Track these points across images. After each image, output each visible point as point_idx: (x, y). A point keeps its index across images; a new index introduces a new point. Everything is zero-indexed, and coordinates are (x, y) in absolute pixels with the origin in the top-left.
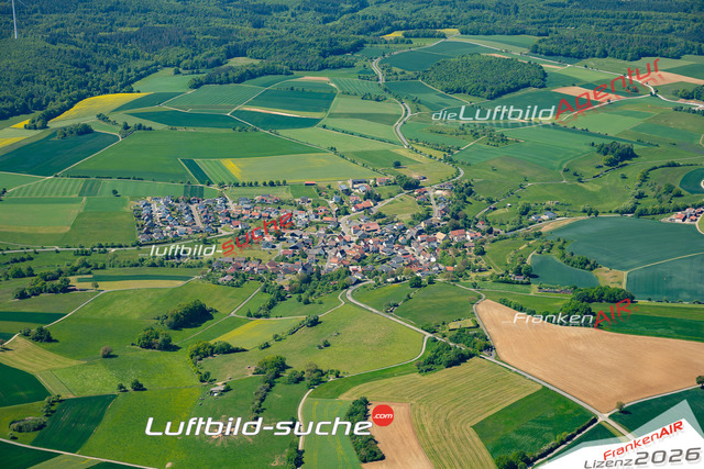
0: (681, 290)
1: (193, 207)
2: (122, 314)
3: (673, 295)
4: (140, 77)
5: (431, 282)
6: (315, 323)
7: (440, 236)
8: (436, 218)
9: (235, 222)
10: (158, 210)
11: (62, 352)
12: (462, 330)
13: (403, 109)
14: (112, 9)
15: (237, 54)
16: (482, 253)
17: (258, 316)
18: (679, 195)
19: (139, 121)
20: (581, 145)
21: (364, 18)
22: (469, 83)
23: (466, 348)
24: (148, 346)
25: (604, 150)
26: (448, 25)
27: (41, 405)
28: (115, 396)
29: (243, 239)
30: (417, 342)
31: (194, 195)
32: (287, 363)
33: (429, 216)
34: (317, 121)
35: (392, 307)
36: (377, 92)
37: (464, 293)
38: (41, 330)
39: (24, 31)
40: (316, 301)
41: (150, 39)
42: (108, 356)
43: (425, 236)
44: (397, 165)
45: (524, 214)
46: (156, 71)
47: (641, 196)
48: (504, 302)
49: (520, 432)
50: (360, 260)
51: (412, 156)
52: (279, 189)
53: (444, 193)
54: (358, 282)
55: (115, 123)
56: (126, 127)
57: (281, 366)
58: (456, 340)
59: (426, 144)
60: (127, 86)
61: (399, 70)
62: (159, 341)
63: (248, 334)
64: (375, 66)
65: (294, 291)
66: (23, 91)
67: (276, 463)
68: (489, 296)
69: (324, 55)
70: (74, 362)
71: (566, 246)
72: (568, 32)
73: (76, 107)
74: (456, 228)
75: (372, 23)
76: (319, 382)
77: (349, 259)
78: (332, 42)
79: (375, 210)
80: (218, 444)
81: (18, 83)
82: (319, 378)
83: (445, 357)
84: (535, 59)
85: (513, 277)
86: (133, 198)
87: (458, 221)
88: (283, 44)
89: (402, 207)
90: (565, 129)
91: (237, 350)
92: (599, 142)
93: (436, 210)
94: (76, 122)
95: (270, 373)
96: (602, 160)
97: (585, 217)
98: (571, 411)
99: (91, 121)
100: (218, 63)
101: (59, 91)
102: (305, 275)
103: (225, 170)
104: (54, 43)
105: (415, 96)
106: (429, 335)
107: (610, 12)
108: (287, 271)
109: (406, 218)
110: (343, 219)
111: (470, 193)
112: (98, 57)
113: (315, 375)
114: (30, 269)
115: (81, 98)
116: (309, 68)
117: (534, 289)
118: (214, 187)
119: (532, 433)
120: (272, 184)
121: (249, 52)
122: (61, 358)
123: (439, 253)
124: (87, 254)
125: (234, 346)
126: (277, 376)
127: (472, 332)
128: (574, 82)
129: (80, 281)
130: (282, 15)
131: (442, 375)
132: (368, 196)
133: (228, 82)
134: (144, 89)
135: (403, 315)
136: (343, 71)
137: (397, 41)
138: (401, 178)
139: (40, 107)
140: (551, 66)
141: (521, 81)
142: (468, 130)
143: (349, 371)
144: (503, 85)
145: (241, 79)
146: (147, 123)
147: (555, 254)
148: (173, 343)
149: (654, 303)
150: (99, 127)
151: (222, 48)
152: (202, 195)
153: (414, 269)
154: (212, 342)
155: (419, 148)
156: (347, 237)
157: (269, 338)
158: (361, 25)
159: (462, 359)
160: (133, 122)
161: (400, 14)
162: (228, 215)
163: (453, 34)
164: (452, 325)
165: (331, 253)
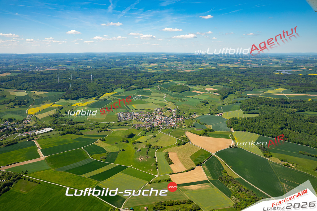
0: (222, 129)
1: (128, 114)
2: (118, 135)
3: (221, 130)
4: (114, 90)
5: (175, 128)
6: (155, 137)
7: (175, 119)
8: (174, 115)
9: (136, 117)
10: (121, 115)
11: (108, 143)
12: (184, 138)
13: (165, 95)
14: (108, 77)
15: (132, 85)
16: (184, 122)
17: (144, 135)
18: (217, 111)
19: (116, 98)
20: (198, 101)
21: (155, 78)
22: (176, 90)
23: (185, 141)
24: (124, 142)
25: (203, 102)
26: (170, 79)
27: (105, 154)
28: (119, 152)
29: (137, 120)
30: (175, 140)
31: (127, 112)
32: (151, 145)
33: (173, 115)
34: (149, 97)
35: (169, 133)
36: (160, 92)
37: (183, 130)
38: (103, 139)
39: (93, 82)
40: (154, 132)
41: (116, 82)
42: (116, 144)
43: (172, 119)
44: (165, 105)
45: (190, 114)
46: (117, 88)
47: (211, 111)
48: (190, 132)
49: (199, 158)
50: (161, 124)
51: (168, 104)
52: (144, 110)
53: (175, 111)
54: (161, 128)
55: (111, 98)
56: (113, 99)
57: (150, 146)
58: (183, 140)
59: (170, 101)
60: (112, 91)
61: (163, 88)
62: (126, 141)
63: (142, 139)
64: (158, 87)
65: (149, 130)
66: (94, 92)
67: (152, 165)
68: (188, 131)
69: (148, 85)
70: (110, 145)
71: (200, 121)
72: (192, 80)
73: (104, 95)
74: (178, 117)
75: (156, 79)
76: (158, 149)
77: (159, 124)
78: (150, 83)
79: (162, 114)
80: (140, 161)
81: (93, 91)
82: (158, 148)
83: (182, 143)
84: (187, 85)
85: (190, 127)
86: (116, 113)
87: (178, 116)
88: (141, 83)
89: (167, 114)
90: (195, 98)
91: (141, 142)
92: (202, 101)
93: (174, 114)
94: (104, 98)
95: (148, 147)
96: (203, 104)
97: (201, 115)
98: (207, 153)
99: (107, 98)
100: (129, 87)
101: (100, 92)
102: (151, 127)
103: (133, 107)
104: (99, 84)
105: (166, 92)
106: (177, 139)
107: (199, 77)
108: (147, 126)
109: (168, 116)
110: (156, 116)
111: (180, 111)
112: (107, 86)
113: (157, 147)
114: (99, 127)
115: (104, 94)
116: (146, 87)
117: (195, 129)
118: (131, 110)
119: (201, 158)
120: (142, 109)
121: (134, 84)
122: (107, 144)
123: (176, 122)
124: (109, 123)
125: (140, 141)
126: (150, 147)
127: (186, 138)
128: (195, 90)
129: (109, 129)
130: (139, 78)
131: (182, 147)
132: (161, 111)
133: (131, 90)
134: (116, 92)
135: (171, 135)
136: (152, 88)
137: (161, 82)
138: (167, 108)
139: (97, 95)
140: (190, 87)
141: (186, 90)
142: (177, 99)
143: (163, 147)
144: (182, 90)
145: (134, 90)
146: (117, 98)
147: (198, 122)
148: (128, 141)
149: (218, 131)
150: (108, 99)
151: (129, 84)
152: (129, 112)
153: (171, 125)
154: (136, 141)
155: (169, 102)
156: (158, 119)
157: (146, 140)
158: (154, 79)
159: (185, 143)
160: (115, 98)
161: (161, 77)
162: (134, 115)
163: (171, 81)
164: (182, 137)
165: (155, 123)
